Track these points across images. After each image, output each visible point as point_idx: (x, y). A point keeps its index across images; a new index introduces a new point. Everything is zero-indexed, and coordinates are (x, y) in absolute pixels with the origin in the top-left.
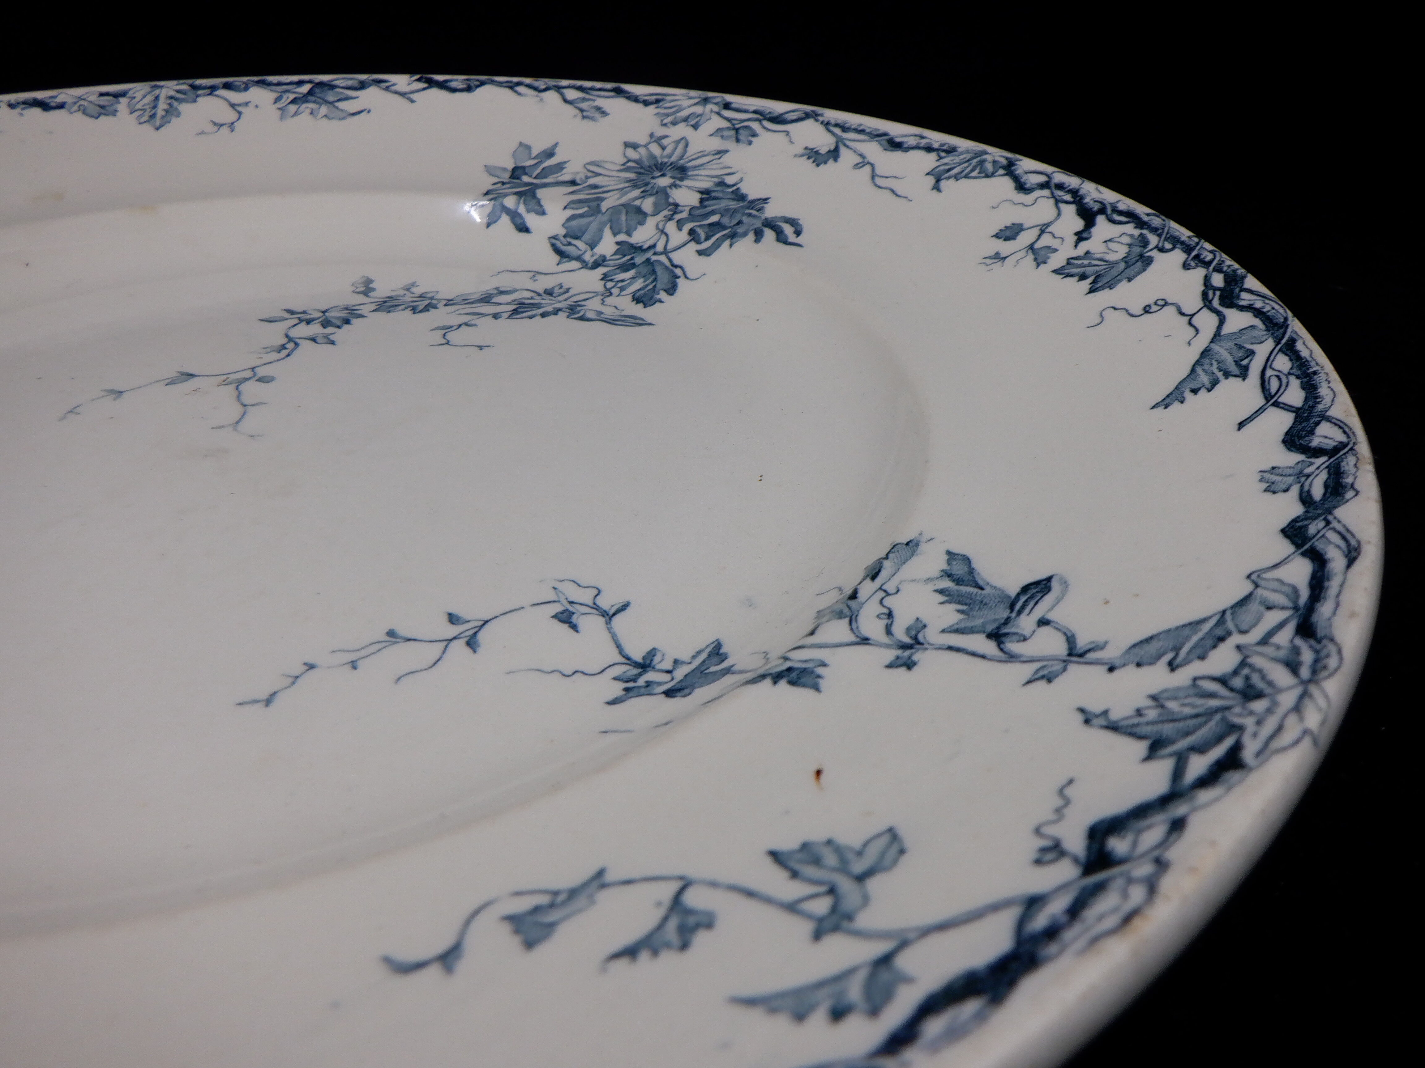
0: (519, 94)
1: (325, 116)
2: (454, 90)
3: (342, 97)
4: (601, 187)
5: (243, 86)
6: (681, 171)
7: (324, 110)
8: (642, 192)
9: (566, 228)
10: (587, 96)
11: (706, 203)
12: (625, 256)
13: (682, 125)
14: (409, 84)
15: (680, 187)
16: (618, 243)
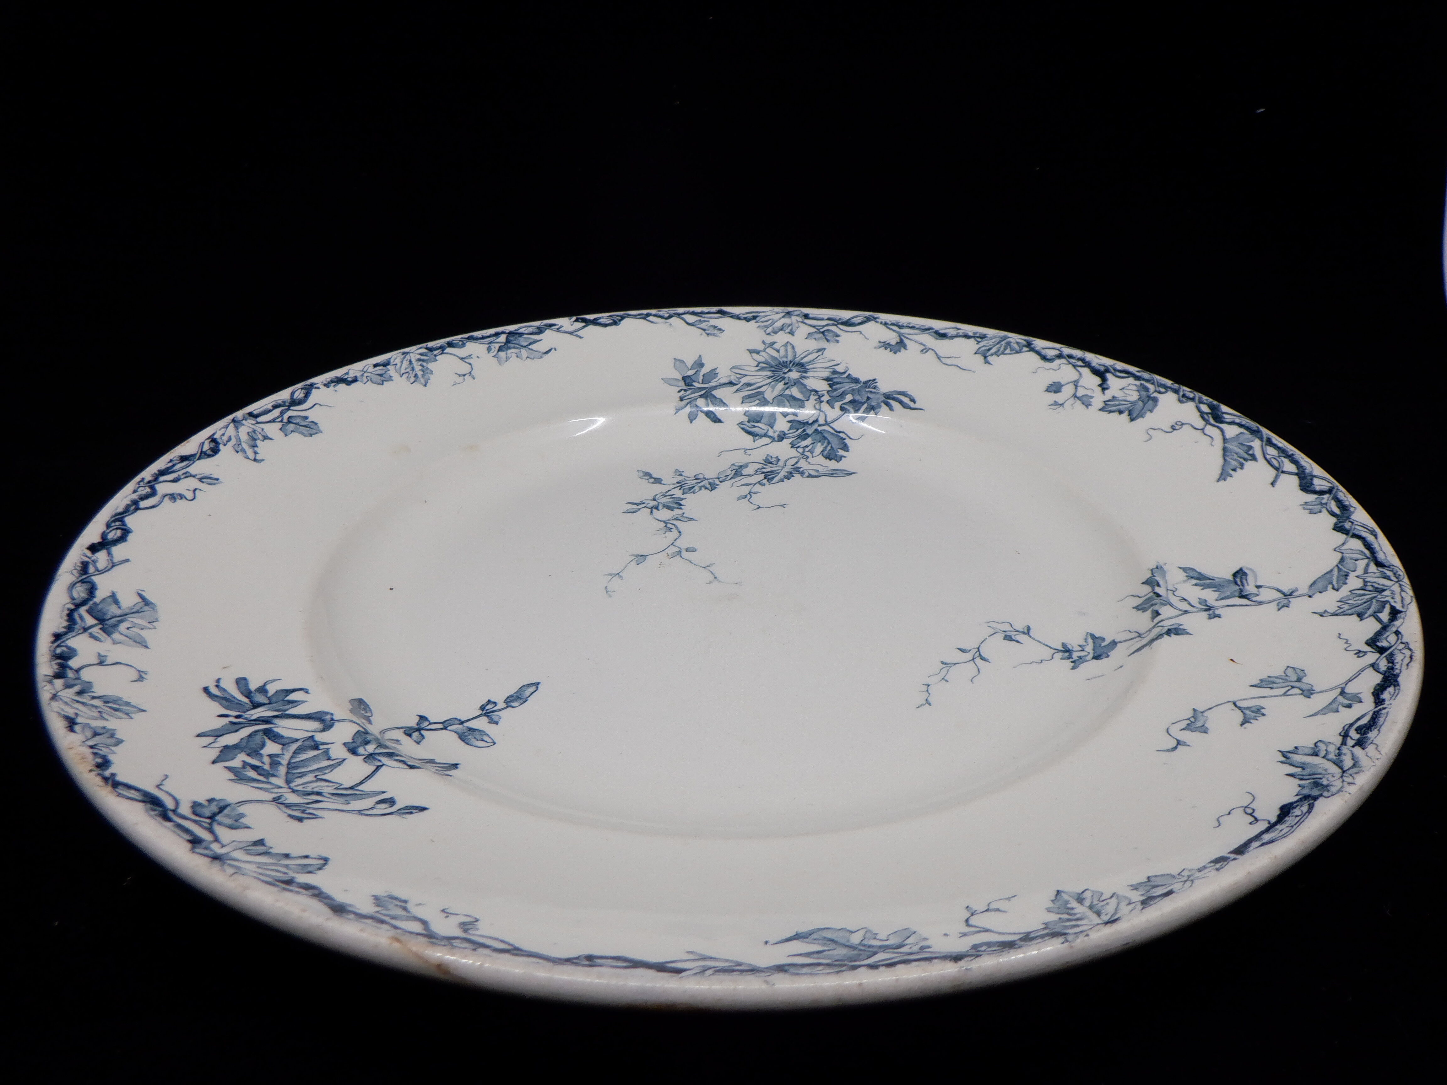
0: (652, 322)
1: (527, 357)
2: (605, 325)
3: (532, 341)
4: (754, 384)
5: (461, 343)
6: (801, 366)
7: (524, 353)
8: (785, 384)
9: (747, 416)
10: (702, 319)
11: (834, 387)
12: (798, 430)
13: (781, 333)
14: (572, 325)
15: (808, 377)
16: (789, 422)
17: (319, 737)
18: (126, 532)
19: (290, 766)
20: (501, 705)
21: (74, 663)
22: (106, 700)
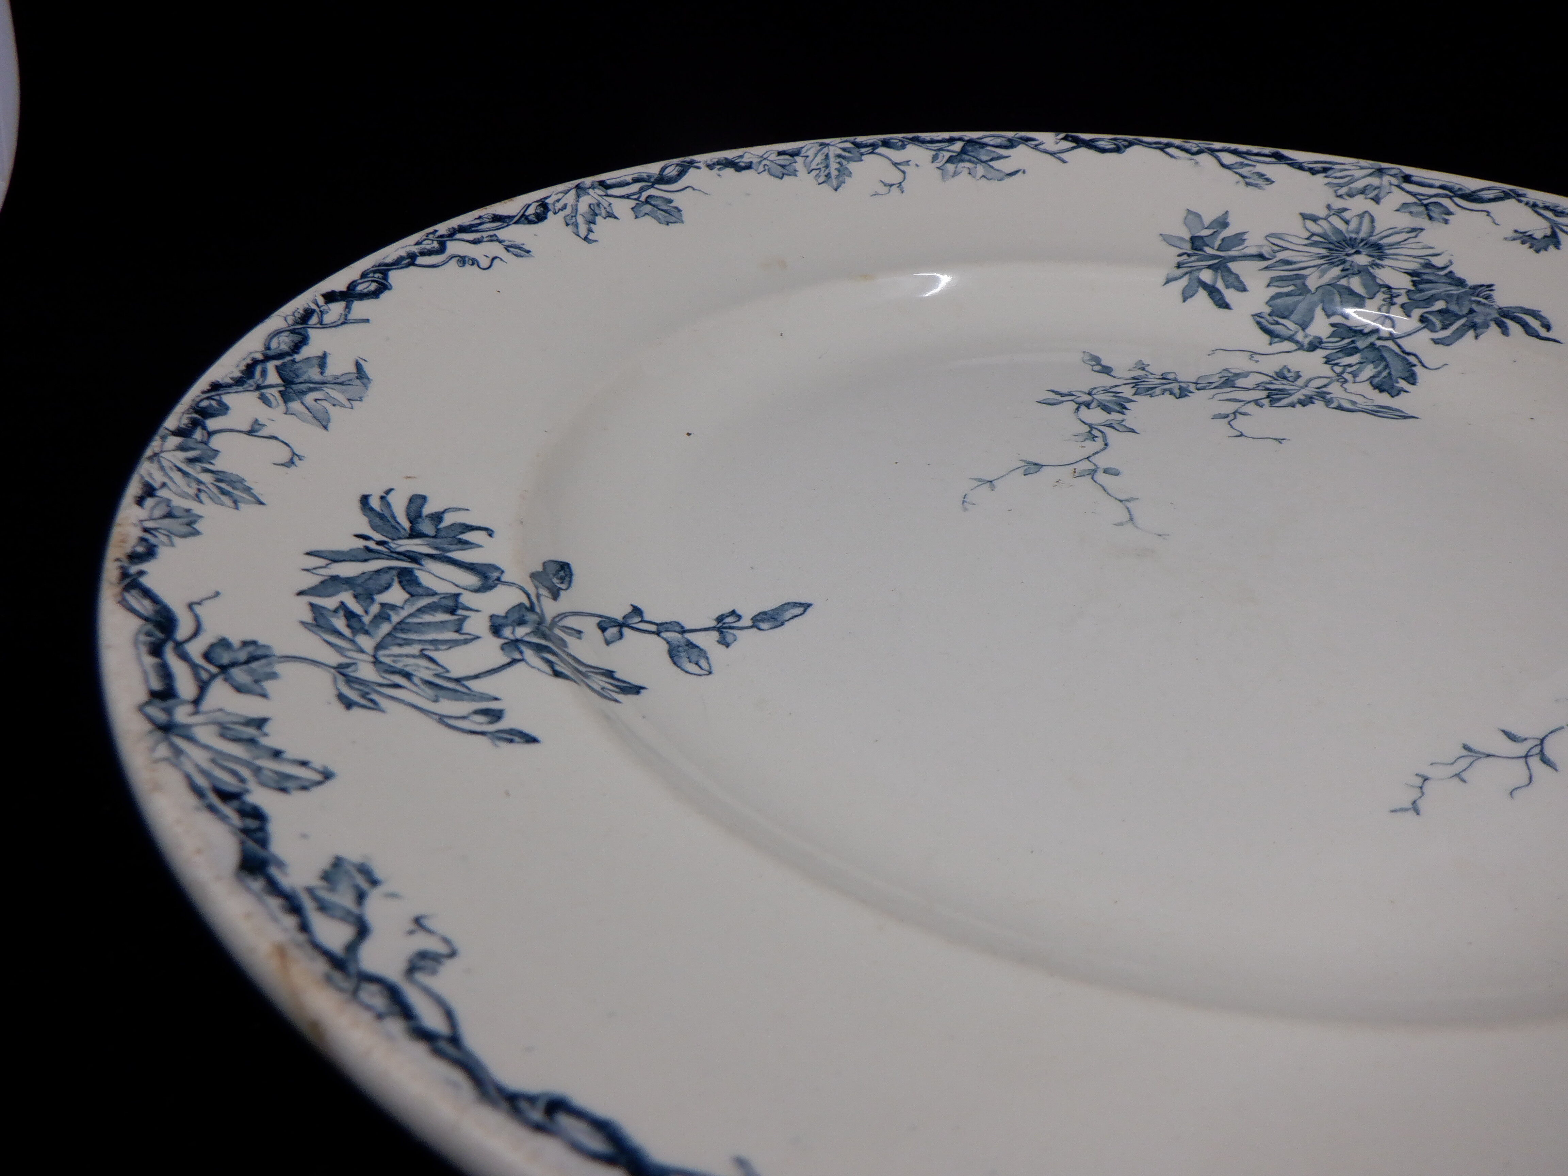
0: (1172, 156)
1: (983, 176)
2: (1103, 151)
3: (995, 156)
4: (1295, 263)
5: (900, 143)
6: (1378, 250)
7: (980, 170)
8: (1343, 270)
9: (1270, 306)
10: (1246, 162)
11: (1421, 286)
12: (1343, 339)
13: (1360, 197)
14: (1057, 143)
15: (1383, 266)
16: (1332, 325)
17: (467, 599)
18: (383, 287)
19: (401, 626)
20: (746, 621)
21: (212, 424)
22: (220, 477)
